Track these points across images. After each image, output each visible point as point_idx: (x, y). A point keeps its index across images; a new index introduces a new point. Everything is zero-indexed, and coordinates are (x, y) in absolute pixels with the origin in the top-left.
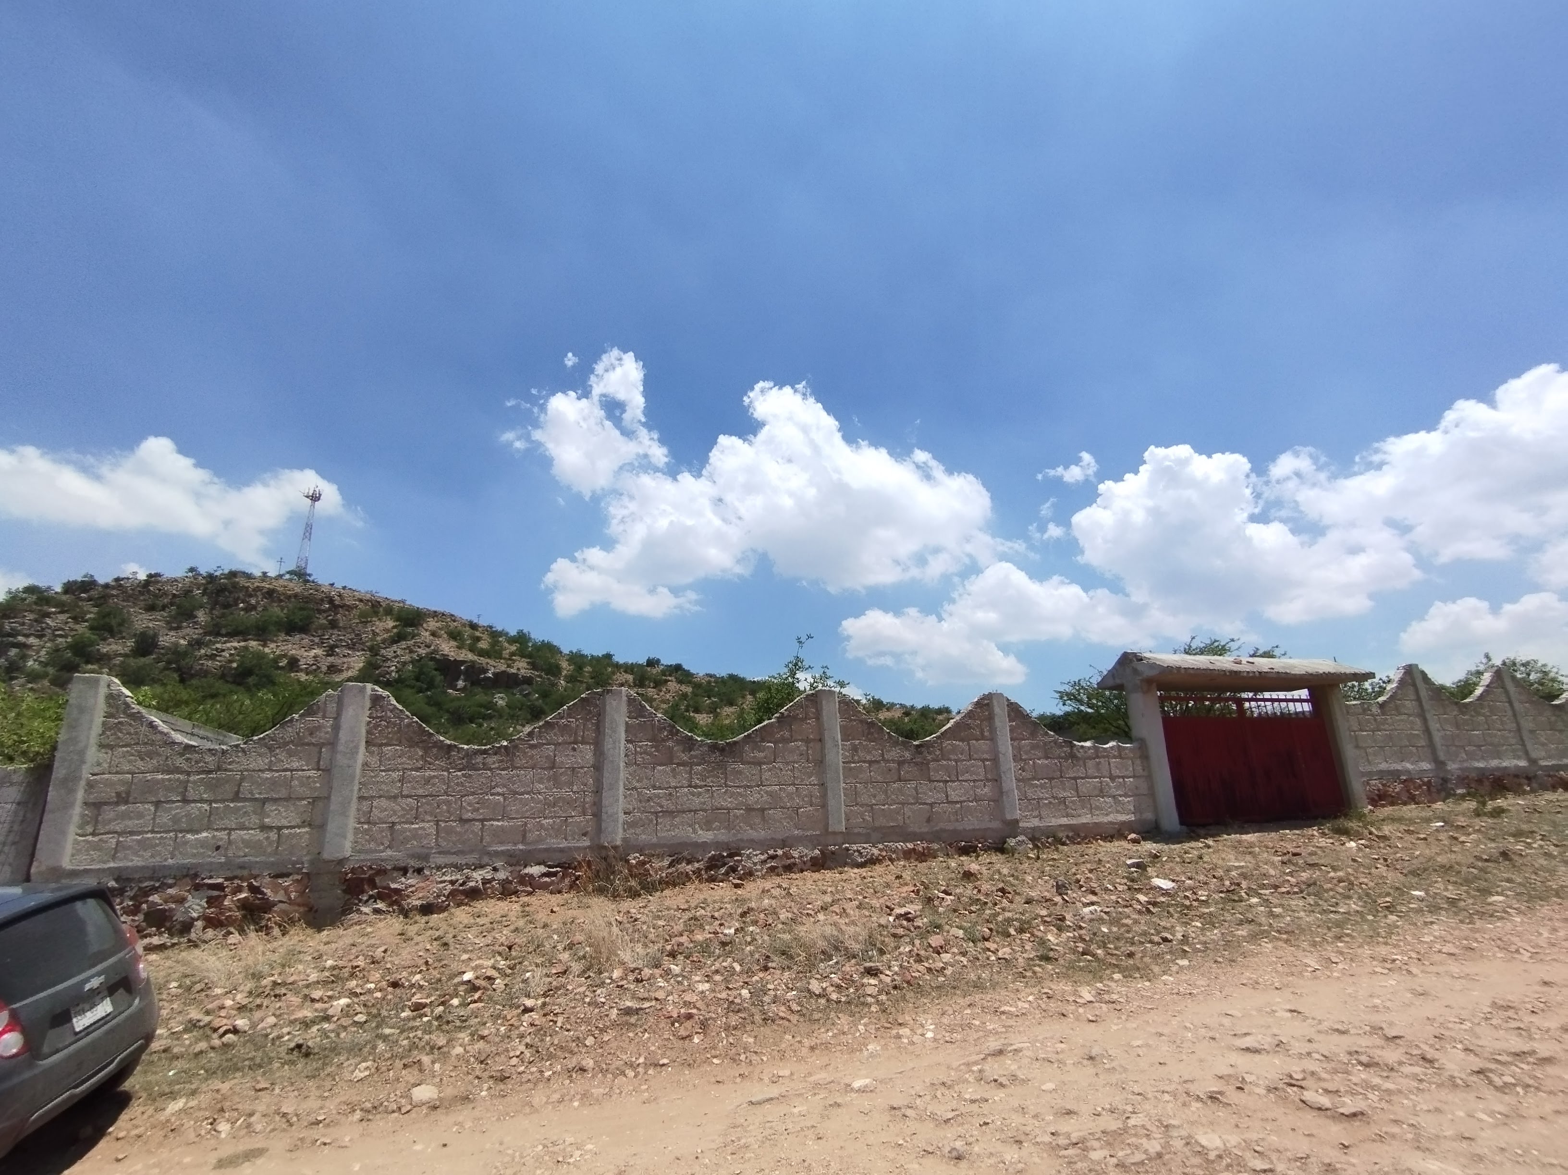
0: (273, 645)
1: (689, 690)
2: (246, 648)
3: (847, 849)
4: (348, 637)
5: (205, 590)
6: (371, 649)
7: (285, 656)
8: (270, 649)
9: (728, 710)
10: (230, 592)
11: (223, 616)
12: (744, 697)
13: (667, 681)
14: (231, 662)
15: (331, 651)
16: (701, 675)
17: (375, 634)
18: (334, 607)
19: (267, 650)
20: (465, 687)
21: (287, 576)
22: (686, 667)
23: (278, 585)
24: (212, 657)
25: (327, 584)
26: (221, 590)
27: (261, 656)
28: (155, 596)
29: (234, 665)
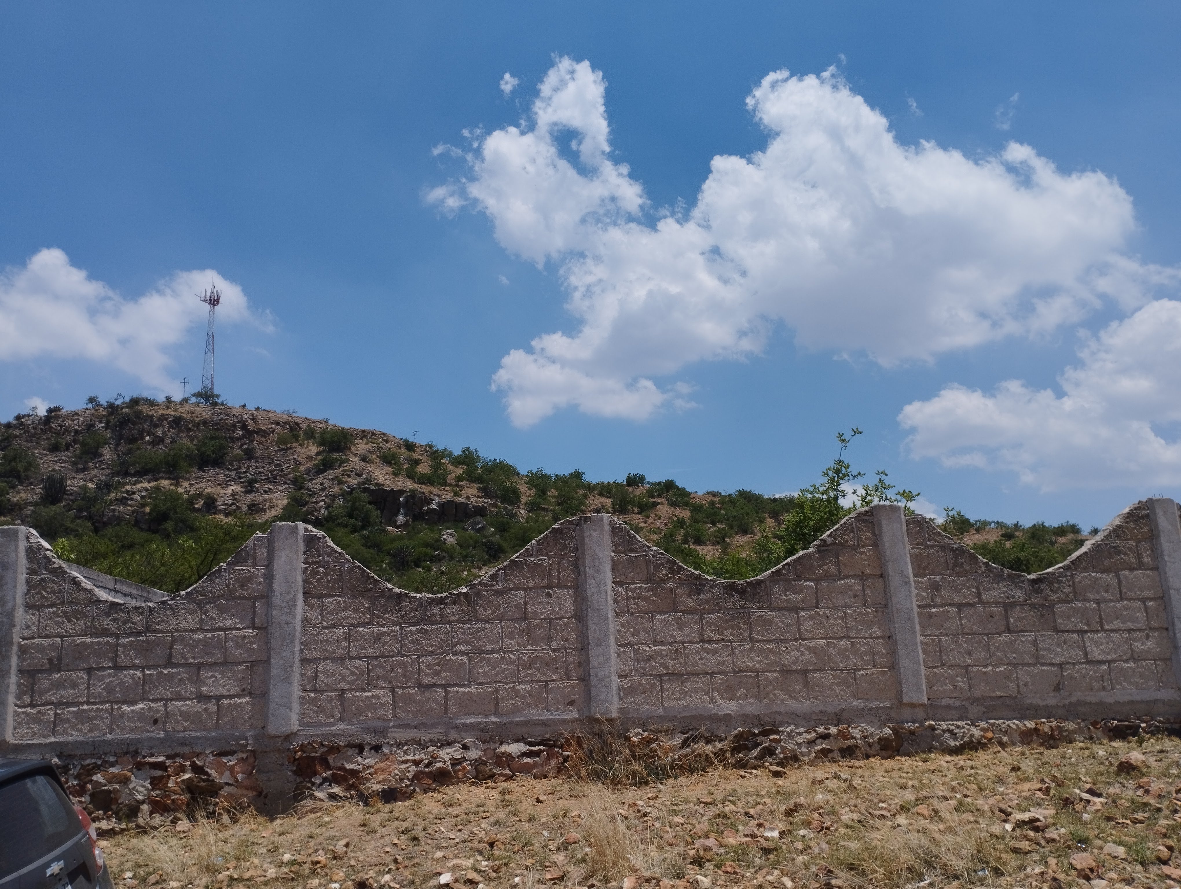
0: (186, 484)
1: (685, 514)
2: (157, 489)
3: (933, 728)
4: (267, 468)
5: (108, 422)
6: (295, 481)
7: (200, 495)
8: (184, 488)
9: (742, 539)
10: (134, 424)
11: (129, 452)
12: (761, 521)
13: (655, 504)
14: (143, 506)
15: (250, 487)
16: (700, 493)
17: (297, 463)
18: (249, 434)
19: (180, 490)
20: (405, 525)
21: (193, 400)
22: (680, 484)
23: (184, 411)
24: (123, 501)
25: (237, 406)
26: (125, 422)
27: (174, 497)
28: (58, 434)
29: (148, 509)
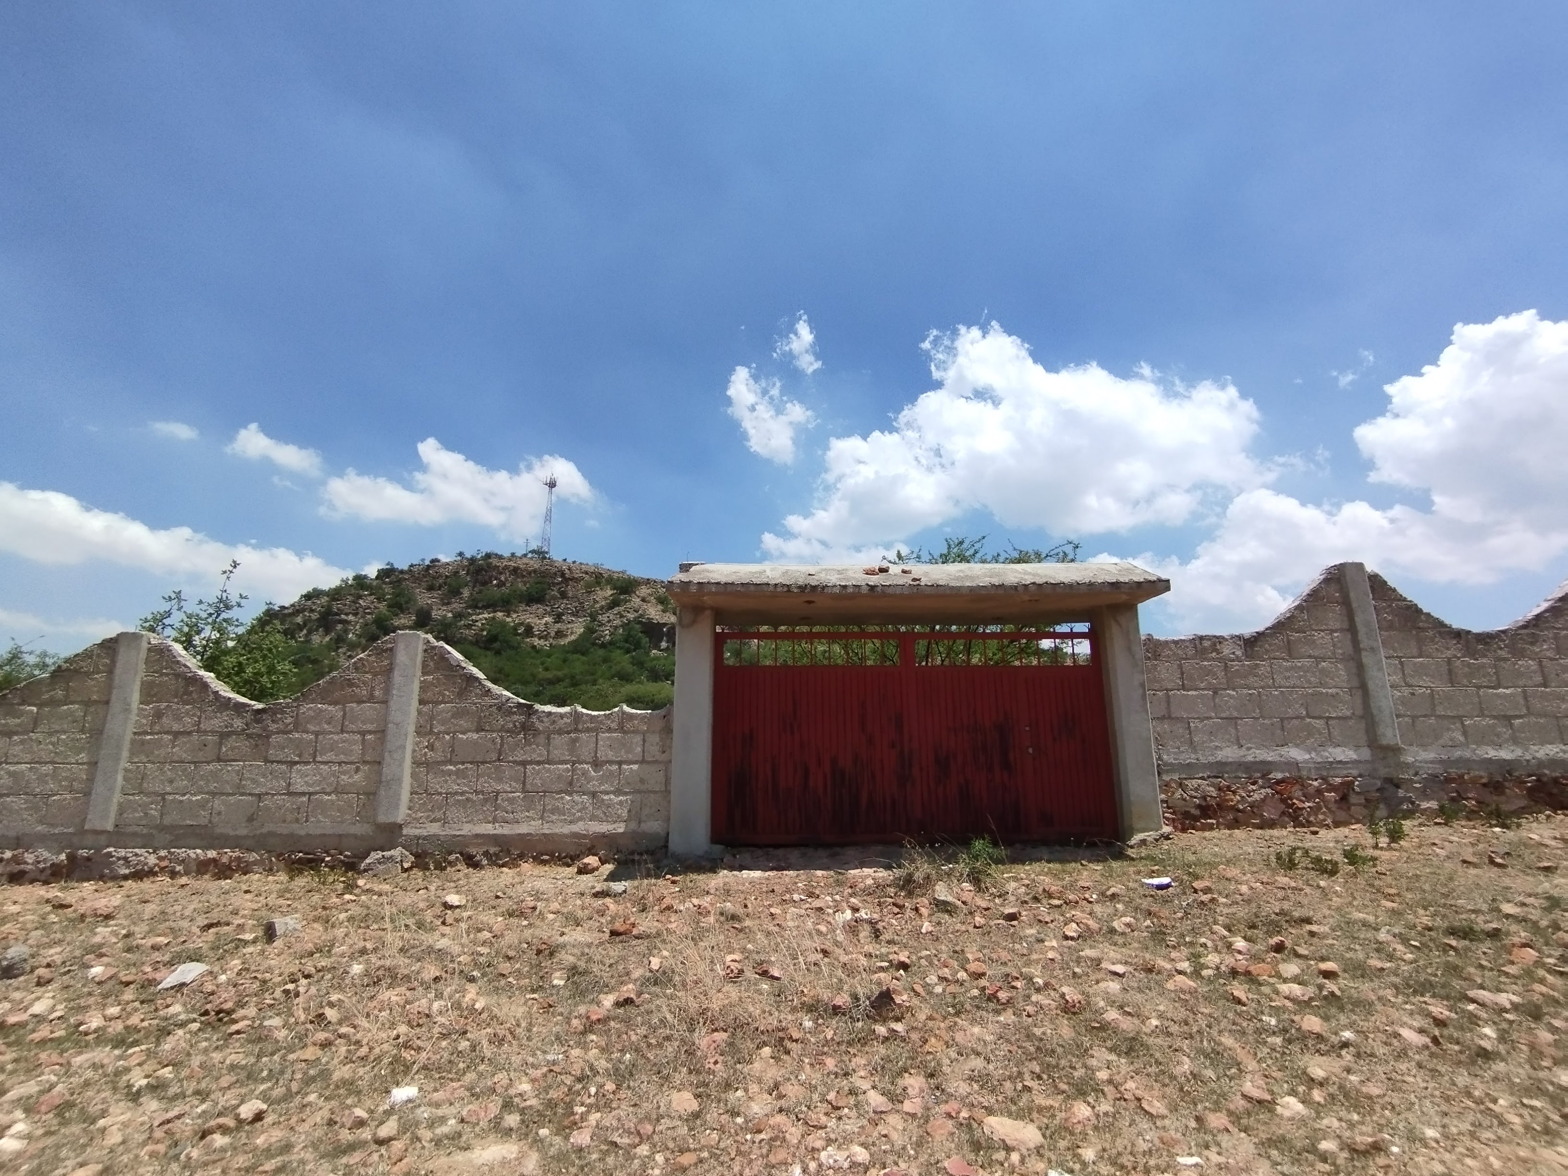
0: (514, 616)
2: (494, 618)
4: (572, 606)
5: (468, 570)
6: (591, 615)
7: (522, 624)
8: (511, 620)
10: (486, 571)
11: (480, 592)
14: (482, 630)
15: (558, 618)
17: (595, 602)
18: (566, 580)
21: (530, 555)
23: (520, 564)
24: (469, 627)
25: (560, 560)
26: (480, 570)
27: (504, 624)
28: (434, 578)
29: (485, 633)
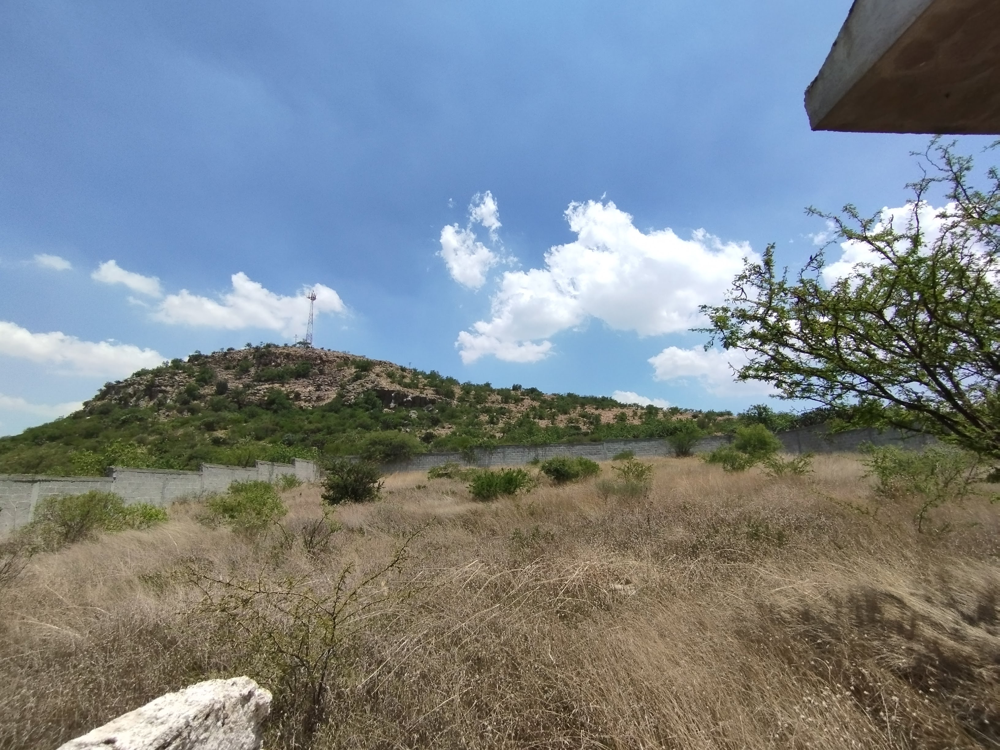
0: (287, 386)
1: (536, 404)
2: (272, 388)
4: (328, 380)
5: (254, 356)
6: (341, 386)
7: (293, 392)
8: (285, 388)
9: (563, 417)
10: (267, 356)
11: (263, 370)
12: (575, 408)
13: (523, 399)
14: (264, 396)
15: (318, 388)
16: (549, 394)
17: (344, 376)
18: (323, 362)
20: (394, 408)
21: (298, 345)
22: (539, 389)
23: (291, 351)
24: (254, 394)
25: (319, 349)
26: (262, 355)
27: (279, 392)
28: (230, 361)
29: (266, 398)
